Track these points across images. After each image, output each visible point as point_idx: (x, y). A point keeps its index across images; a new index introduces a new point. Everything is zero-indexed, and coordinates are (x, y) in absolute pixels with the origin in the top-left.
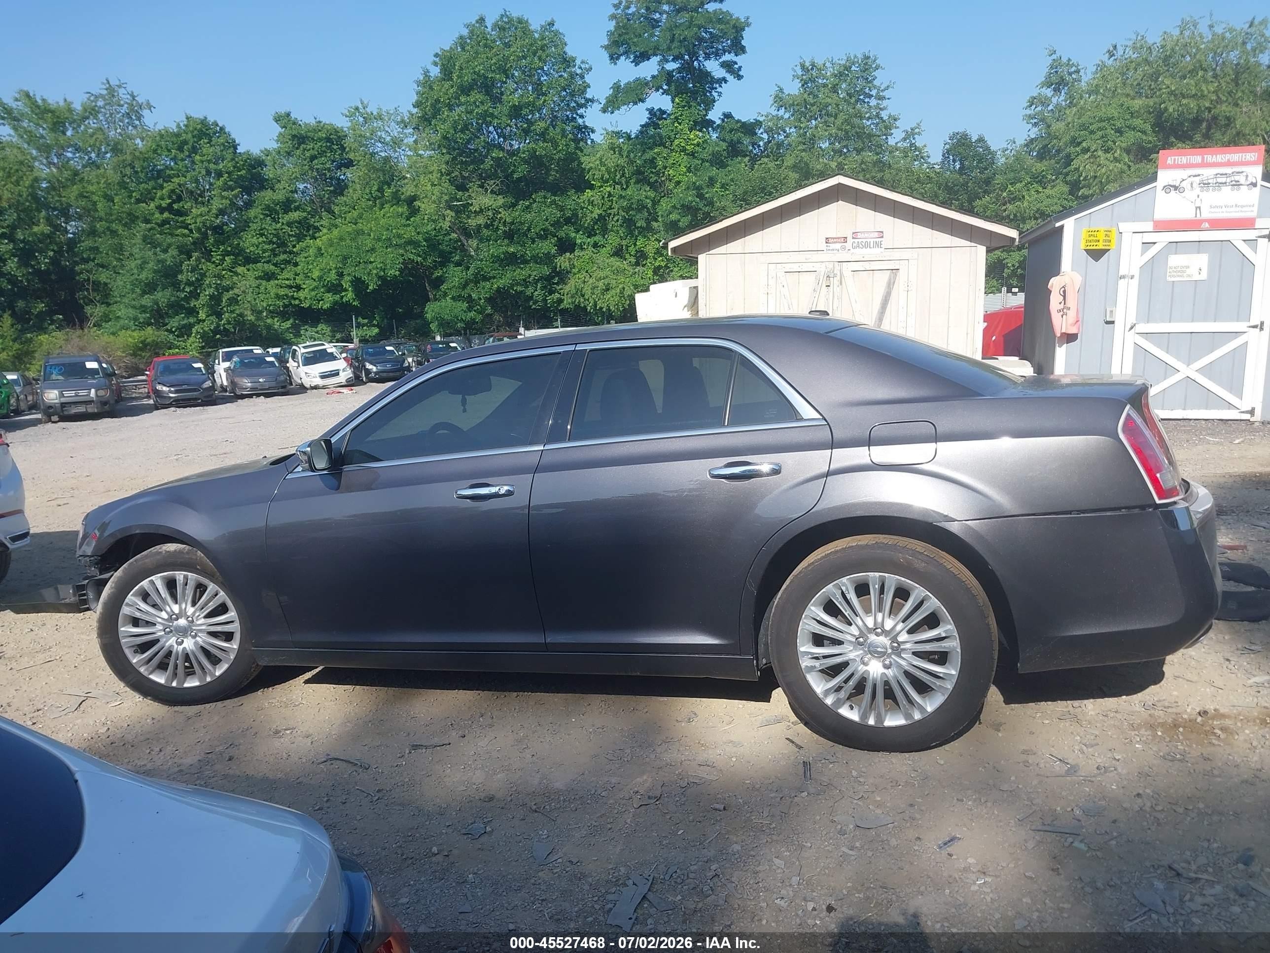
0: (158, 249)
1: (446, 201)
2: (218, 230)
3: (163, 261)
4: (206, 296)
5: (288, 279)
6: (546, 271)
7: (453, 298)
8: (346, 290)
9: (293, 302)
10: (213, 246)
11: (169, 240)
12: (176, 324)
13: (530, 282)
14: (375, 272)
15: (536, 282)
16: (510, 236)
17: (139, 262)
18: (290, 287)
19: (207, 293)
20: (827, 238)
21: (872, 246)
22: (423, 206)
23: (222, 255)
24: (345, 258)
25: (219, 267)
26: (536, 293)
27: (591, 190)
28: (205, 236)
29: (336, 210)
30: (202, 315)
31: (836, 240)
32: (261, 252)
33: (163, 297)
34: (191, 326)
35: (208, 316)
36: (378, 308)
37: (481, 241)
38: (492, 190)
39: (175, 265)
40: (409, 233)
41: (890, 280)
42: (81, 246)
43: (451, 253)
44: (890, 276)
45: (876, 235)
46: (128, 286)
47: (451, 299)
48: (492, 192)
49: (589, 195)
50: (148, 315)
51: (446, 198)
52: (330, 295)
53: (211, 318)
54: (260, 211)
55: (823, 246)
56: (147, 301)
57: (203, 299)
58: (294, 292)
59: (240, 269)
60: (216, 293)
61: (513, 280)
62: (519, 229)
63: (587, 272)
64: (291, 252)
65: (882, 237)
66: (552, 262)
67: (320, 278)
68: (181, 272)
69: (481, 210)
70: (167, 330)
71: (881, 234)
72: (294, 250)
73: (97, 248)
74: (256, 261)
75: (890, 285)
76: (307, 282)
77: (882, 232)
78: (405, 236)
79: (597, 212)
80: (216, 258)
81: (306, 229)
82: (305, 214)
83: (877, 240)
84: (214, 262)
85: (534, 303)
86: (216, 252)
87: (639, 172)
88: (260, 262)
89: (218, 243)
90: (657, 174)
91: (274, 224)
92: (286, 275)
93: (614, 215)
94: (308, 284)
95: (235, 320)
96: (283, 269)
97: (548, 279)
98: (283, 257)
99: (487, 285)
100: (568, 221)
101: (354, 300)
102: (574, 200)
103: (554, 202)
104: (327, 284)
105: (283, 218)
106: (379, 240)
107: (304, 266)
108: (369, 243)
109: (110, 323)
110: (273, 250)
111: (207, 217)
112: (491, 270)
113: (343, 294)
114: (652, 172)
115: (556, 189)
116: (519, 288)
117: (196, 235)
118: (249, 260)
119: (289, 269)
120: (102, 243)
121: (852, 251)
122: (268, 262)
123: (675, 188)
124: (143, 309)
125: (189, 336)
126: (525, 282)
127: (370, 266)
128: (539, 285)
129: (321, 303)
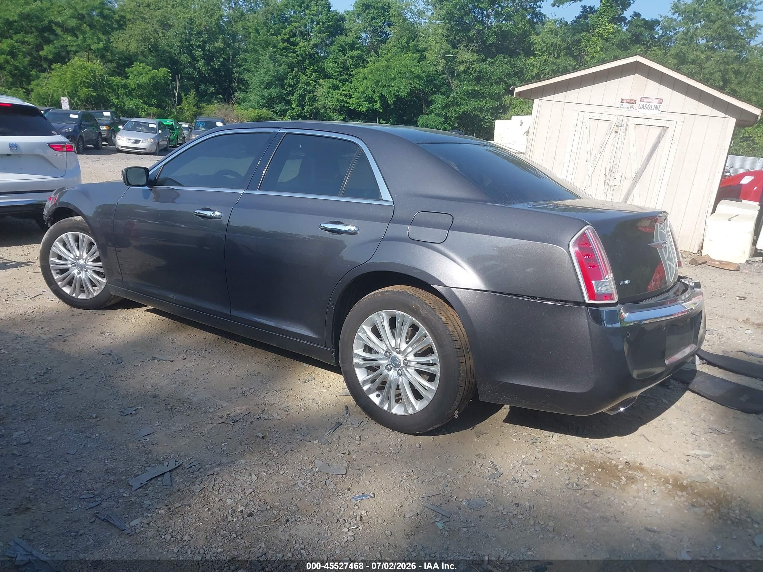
0: (277, 64)
1: (443, 53)
2: (312, 56)
3: (278, 71)
4: (297, 94)
5: (345, 91)
6: (495, 104)
7: (436, 114)
8: (376, 102)
9: (346, 104)
10: (308, 66)
11: (284, 59)
12: (279, 109)
13: (484, 110)
14: (393, 92)
15: (488, 110)
16: (478, 80)
17: (265, 70)
18: (346, 95)
19: (298, 93)
20: (622, 99)
21: (653, 108)
22: (428, 55)
23: (311, 71)
24: (378, 82)
25: (309, 79)
26: (487, 117)
27: (534, 57)
28: (304, 60)
29: (380, 51)
30: (294, 105)
31: (628, 101)
32: (333, 72)
33: (274, 91)
34: (287, 110)
35: (297, 106)
36: (392, 115)
37: (460, 81)
38: (472, 49)
39: (284, 74)
40: (417, 71)
41: (660, 134)
42: (238, 57)
43: (441, 86)
44: (661, 131)
45: (657, 101)
46: (258, 83)
47: (435, 114)
48: (472, 51)
49: (532, 60)
50: (265, 101)
51: (443, 51)
52: (366, 103)
53: (298, 107)
54: (337, 48)
55: (618, 104)
56: (266, 93)
57: (296, 96)
58: (348, 99)
59: (321, 81)
60: (303, 93)
61: (474, 108)
62: (484, 76)
63: (520, 108)
64: (350, 75)
65: (661, 103)
66: (500, 99)
67: (363, 92)
68: (287, 78)
69: (463, 62)
70: (273, 111)
71: (661, 101)
72: (352, 73)
73: (246, 59)
74: (330, 78)
75: (660, 138)
76: (355, 94)
77: (662, 99)
78: (415, 72)
79: (536, 71)
80: (308, 73)
81: (361, 61)
82: (361, 53)
83: (657, 104)
84: (307, 75)
85: (484, 124)
86: (309, 69)
87: (568, 48)
88: (332, 78)
89: (311, 64)
90: (580, 50)
91: (343, 56)
92: (344, 88)
93: (546, 75)
94: (356, 95)
95: (311, 111)
96: (344, 84)
97: (496, 109)
98: (345, 77)
99: (458, 108)
100: (516, 74)
101: (380, 108)
102: (522, 61)
103: (509, 62)
104: (366, 97)
105: (349, 53)
106: (400, 73)
107: (355, 84)
108: (393, 74)
109: (245, 103)
110: (340, 72)
111: (307, 48)
112: (462, 100)
113: (374, 104)
114: (577, 49)
115: (513, 54)
116: (477, 113)
117: (300, 58)
118: (327, 76)
119: (347, 85)
120: (249, 57)
121: (638, 110)
122: (336, 79)
123: (590, 60)
124: (263, 97)
125: (285, 116)
126: (481, 110)
127: (391, 89)
128: (490, 113)
129: (361, 107)
